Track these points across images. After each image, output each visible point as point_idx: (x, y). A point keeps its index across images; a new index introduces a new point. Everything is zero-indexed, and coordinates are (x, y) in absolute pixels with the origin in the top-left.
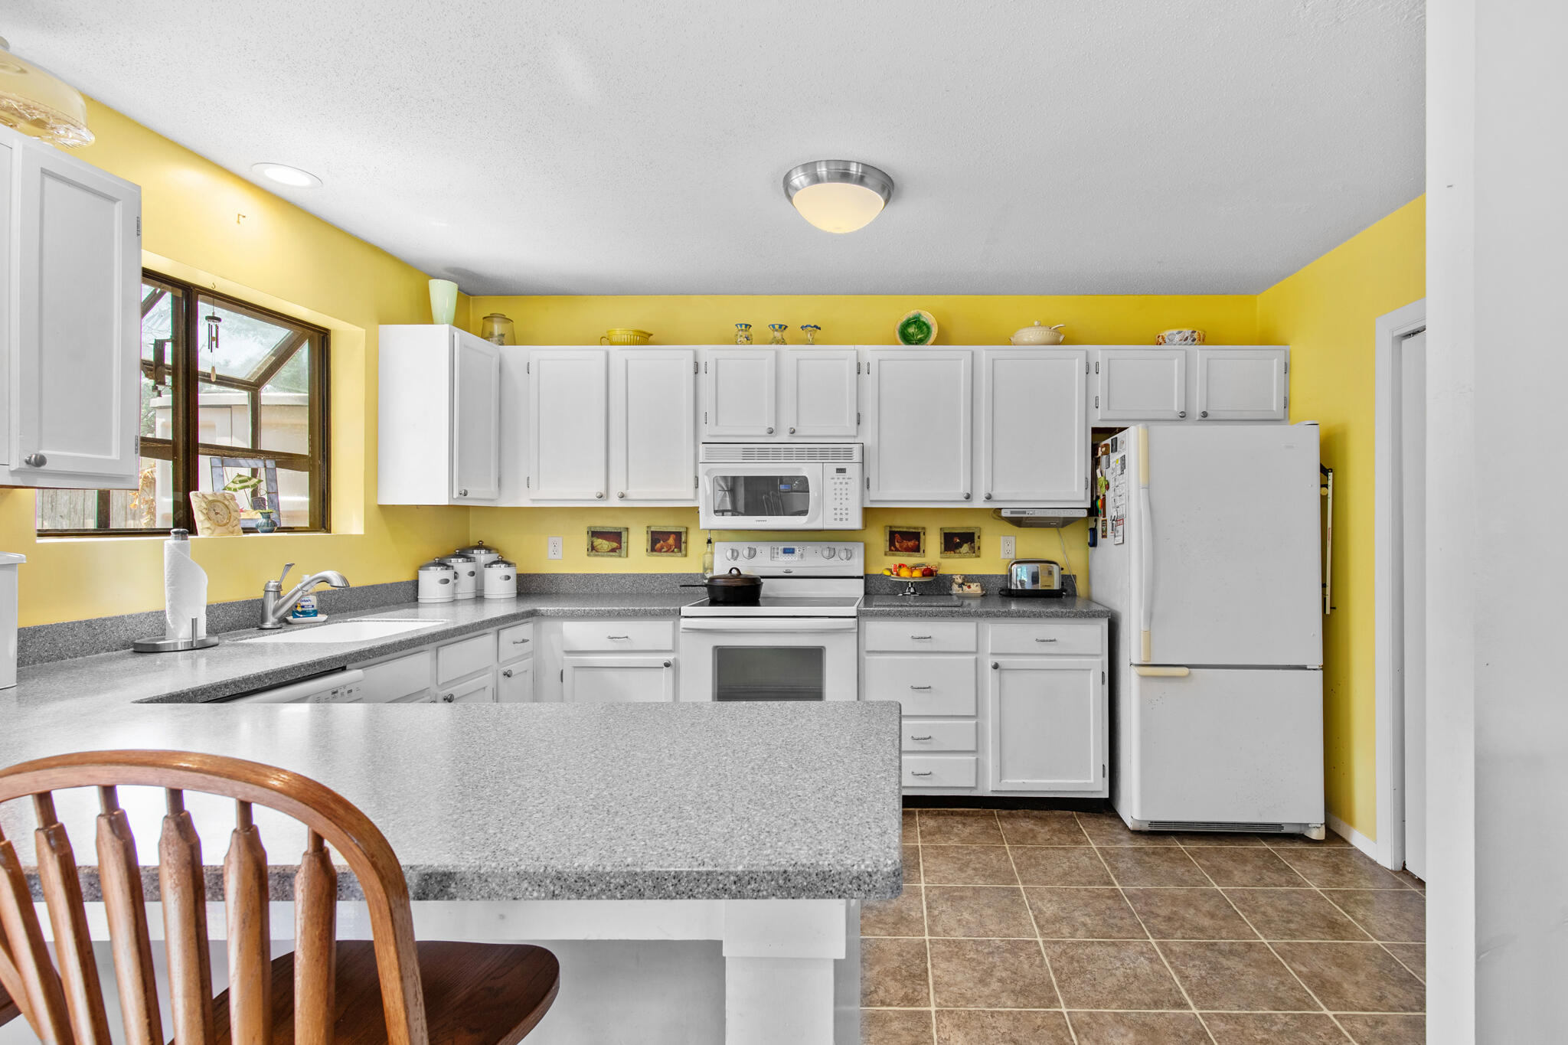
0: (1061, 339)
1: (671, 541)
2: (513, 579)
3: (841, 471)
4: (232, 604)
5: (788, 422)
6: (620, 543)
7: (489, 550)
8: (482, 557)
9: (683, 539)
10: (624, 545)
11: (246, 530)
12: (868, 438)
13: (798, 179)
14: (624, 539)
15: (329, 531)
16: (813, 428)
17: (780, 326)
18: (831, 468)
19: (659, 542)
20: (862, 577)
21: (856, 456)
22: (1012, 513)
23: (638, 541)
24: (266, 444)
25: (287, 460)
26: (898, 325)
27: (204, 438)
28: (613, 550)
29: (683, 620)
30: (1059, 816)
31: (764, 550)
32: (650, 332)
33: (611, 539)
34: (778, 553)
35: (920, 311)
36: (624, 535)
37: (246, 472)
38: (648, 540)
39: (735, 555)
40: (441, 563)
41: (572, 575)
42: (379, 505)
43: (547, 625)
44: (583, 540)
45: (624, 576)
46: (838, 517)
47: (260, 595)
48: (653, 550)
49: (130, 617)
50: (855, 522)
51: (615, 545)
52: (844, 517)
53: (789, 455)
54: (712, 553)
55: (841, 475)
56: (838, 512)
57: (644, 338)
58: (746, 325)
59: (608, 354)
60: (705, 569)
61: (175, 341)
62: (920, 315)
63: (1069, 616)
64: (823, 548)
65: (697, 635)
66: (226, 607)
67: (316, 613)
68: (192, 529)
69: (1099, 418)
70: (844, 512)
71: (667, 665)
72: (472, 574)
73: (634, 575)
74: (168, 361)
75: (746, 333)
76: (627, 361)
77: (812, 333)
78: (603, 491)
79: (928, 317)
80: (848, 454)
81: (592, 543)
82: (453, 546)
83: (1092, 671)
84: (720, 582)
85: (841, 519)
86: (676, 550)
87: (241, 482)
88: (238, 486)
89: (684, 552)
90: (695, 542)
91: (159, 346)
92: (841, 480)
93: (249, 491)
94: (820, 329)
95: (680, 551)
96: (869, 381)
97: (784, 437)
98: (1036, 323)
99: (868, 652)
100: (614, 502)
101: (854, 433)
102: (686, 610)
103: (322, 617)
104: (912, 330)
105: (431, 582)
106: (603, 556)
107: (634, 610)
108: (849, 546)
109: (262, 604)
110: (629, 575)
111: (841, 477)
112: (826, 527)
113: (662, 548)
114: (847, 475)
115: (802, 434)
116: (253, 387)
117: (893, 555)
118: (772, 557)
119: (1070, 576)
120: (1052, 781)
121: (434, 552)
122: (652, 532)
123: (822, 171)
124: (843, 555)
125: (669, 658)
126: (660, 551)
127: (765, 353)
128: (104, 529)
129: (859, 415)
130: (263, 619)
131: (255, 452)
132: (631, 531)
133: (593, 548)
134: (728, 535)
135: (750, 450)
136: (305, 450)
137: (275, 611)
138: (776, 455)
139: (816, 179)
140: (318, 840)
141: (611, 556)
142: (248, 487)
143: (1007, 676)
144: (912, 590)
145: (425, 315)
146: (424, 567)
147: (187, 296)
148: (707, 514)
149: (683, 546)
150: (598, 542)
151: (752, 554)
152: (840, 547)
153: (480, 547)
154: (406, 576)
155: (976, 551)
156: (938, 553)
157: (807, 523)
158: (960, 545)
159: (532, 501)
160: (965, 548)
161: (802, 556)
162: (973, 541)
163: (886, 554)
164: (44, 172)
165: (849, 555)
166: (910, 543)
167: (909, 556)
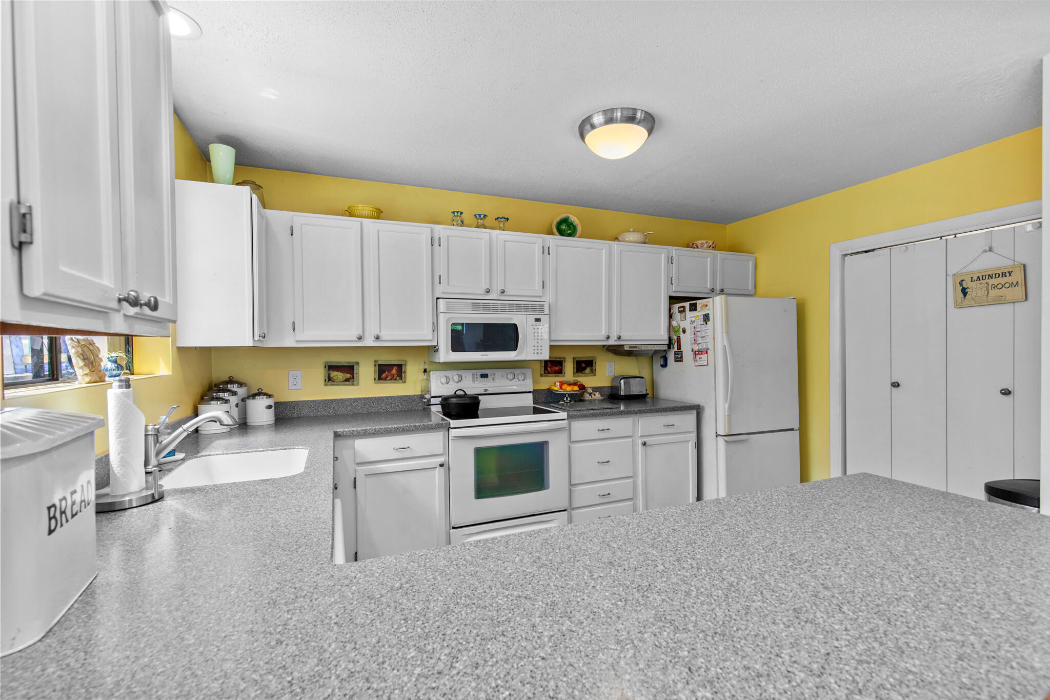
1: (394, 371)
3: (537, 320)
5: (498, 285)
6: (353, 374)
9: (404, 370)
10: (355, 376)
12: (551, 297)
14: (355, 371)
16: (515, 290)
17: (480, 216)
18: (531, 318)
19: (385, 372)
20: (531, 392)
21: (546, 311)
22: (630, 347)
23: (366, 372)
26: (555, 222)
28: (347, 380)
29: (452, 431)
31: (468, 375)
32: (382, 210)
33: (345, 371)
34: (477, 378)
35: (569, 215)
36: (356, 368)
38: (375, 371)
41: (312, 401)
44: (320, 373)
45: (356, 400)
46: (536, 351)
48: (380, 378)
50: (546, 354)
51: (348, 376)
52: (539, 351)
53: (502, 309)
54: (428, 380)
55: (538, 323)
56: (536, 348)
58: (461, 213)
59: (360, 225)
62: (567, 217)
63: (680, 410)
64: (506, 373)
65: (463, 442)
69: (674, 290)
71: (441, 466)
73: (364, 399)
77: (504, 223)
78: (361, 333)
79: (574, 219)
80: (541, 308)
81: (329, 374)
83: (689, 442)
85: (538, 353)
86: (398, 378)
89: (403, 380)
90: (413, 372)
92: (537, 327)
94: (509, 220)
95: (401, 378)
96: (551, 260)
97: (498, 295)
98: (632, 230)
99: (574, 442)
101: (543, 294)
104: (563, 227)
106: (338, 385)
107: (415, 426)
108: (523, 371)
110: (361, 399)
111: (538, 325)
112: (528, 359)
113: (387, 377)
114: (541, 323)
115: (509, 294)
117: (547, 376)
118: (476, 381)
122: (379, 365)
124: (520, 377)
125: (441, 460)
126: (385, 379)
129: (543, 282)
132: (361, 364)
133: (329, 379)
135: (476, 304)
138: (495, 308)
141: (346, 385)
143: (649, 449)
144: (569, 399)
148: (446, 350)
149: (402, 375)
150: (334, 374)
151: (460, 379)
152: (517, 371)
155: (593, 372)
156: (574, 374)
157: (516, 356)
158: (585, 369)
159: (297, 341)
160: (588, 370)
161: (493, 379)
162: (592, 366)
163: (541, 376)
165: (523, 377)
166: (557, 368)
167: (556, 376)
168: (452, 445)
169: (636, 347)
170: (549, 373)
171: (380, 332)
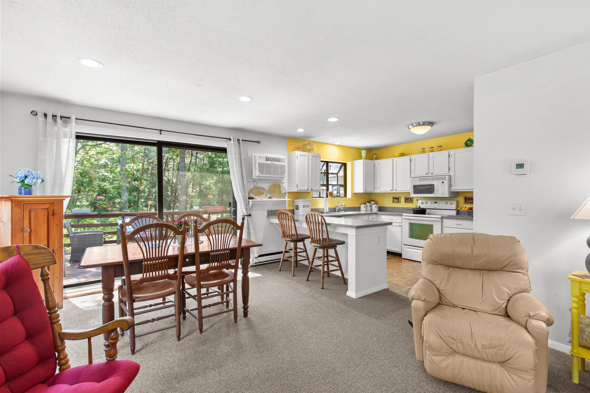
1: (409, 200)
2: (377, 207)
3: (443, 182)
5: (431, 171)
6: (399, 200)
7: (374, 201)
8: (373, 203)
9: (412, 199)
10: (400, 201)
11: (334, 197)
12: (452, 173)
13: (410, 127)
14: (400, 199)
15: (346, 197)
16: (437, 172)
17: (431, 147)
18: (440, 182)
20: (456, 210)
21: (447, 177)
23: (402, 200)
24: (339, 184)
25: (341, 186)
26: (465, 142)
27: (329, 184)
28: (397, 202)
29: (403, 216)
31: (429, 202)
32: (403, 153)
33: (396, 199)
34: (433, 203)
36: (400, 198)
37: (336, 188)
38: (404, 200)
39: (422, 203)
40: (365, 204)
41: (389, 207)
42: (354, 193)
43: (379, 216)
44: (391, 200)
45: (400, 208)
46: (442, 194)
47: (335, 207)
48: (406, 202)
50: (447, 195)
51: (398, 201)
52: (444, 194)
53: (430, 179)
54: (418, 203)
57: (403, 155)
58: (423, 149)
59: (393, 160)
60: (416, 206)
61: (326, 169)
62: (471, 138)
64: (444, 202)
65: (406, 220)
66: (331, 208)
67: (342, 210)
68: (328, 197)
70: (444, 193)
71: (400, 226)
72: (370, 206)
73: (402, 207)
74: (326, 172)
75: (423, 151)
76: (396, 161)
77: (440, 148)
78: (392, 189)
80: (445, 178)
82: (368, 200)
84: (415, 209)
85: (443, 195)
86: (410, 202)
89: (412, 203)
90: (415, 200)
91: (325, 170)
92: (443, 185)
93: (336, 191)
94: (442, 146)
96: (452, 159)
97: (430, 175)
99: (445, 227)
100: (394, 191)
101: (448, 172)
102: (404, 214)
103: (343, 211)
104: (468, 143)
105: (362, 206)
106: (395, 203)
107: (395, 214)
108: (452, 201)
112: (439, 196)
113: (408, 201)
114: (444, 183)
115: (434, 174)
116: (337, 174)
118: (431, 204)
121: (364, 202)
122: (405, 198)
123: (415, 125)
124: (450, 204)
125: (401, 224)
127: (425, 155)
128: (320, 197)
129: (449, 168)
130: (336, 211)
131: (337, 185)
133: (393, 201)
134: (423, 199)
135: (421, 178)
136: (343, 184)
137: (337, 209)
138: (427, 180)
139: (414, 126)
140: (321, 219)
144: (467, 214)
145: (361, 158)
146: (361, 204)
147: (327, 163)
148: (412, 194)
149: (412, 201)
150: (395, 200)
151: (426, 203)
152: (449, 202)
153: (373, 201)
154: (358, 206)
157: (435, 195)
159: (380, 191)
161: (439, 204)
163: (464, 204)
164: (312, 156)
165: (451, 204)
166: (470, 201)
167: (470, 204)
168: (403, 220)
170: (467, 203)
171: (397, 188)
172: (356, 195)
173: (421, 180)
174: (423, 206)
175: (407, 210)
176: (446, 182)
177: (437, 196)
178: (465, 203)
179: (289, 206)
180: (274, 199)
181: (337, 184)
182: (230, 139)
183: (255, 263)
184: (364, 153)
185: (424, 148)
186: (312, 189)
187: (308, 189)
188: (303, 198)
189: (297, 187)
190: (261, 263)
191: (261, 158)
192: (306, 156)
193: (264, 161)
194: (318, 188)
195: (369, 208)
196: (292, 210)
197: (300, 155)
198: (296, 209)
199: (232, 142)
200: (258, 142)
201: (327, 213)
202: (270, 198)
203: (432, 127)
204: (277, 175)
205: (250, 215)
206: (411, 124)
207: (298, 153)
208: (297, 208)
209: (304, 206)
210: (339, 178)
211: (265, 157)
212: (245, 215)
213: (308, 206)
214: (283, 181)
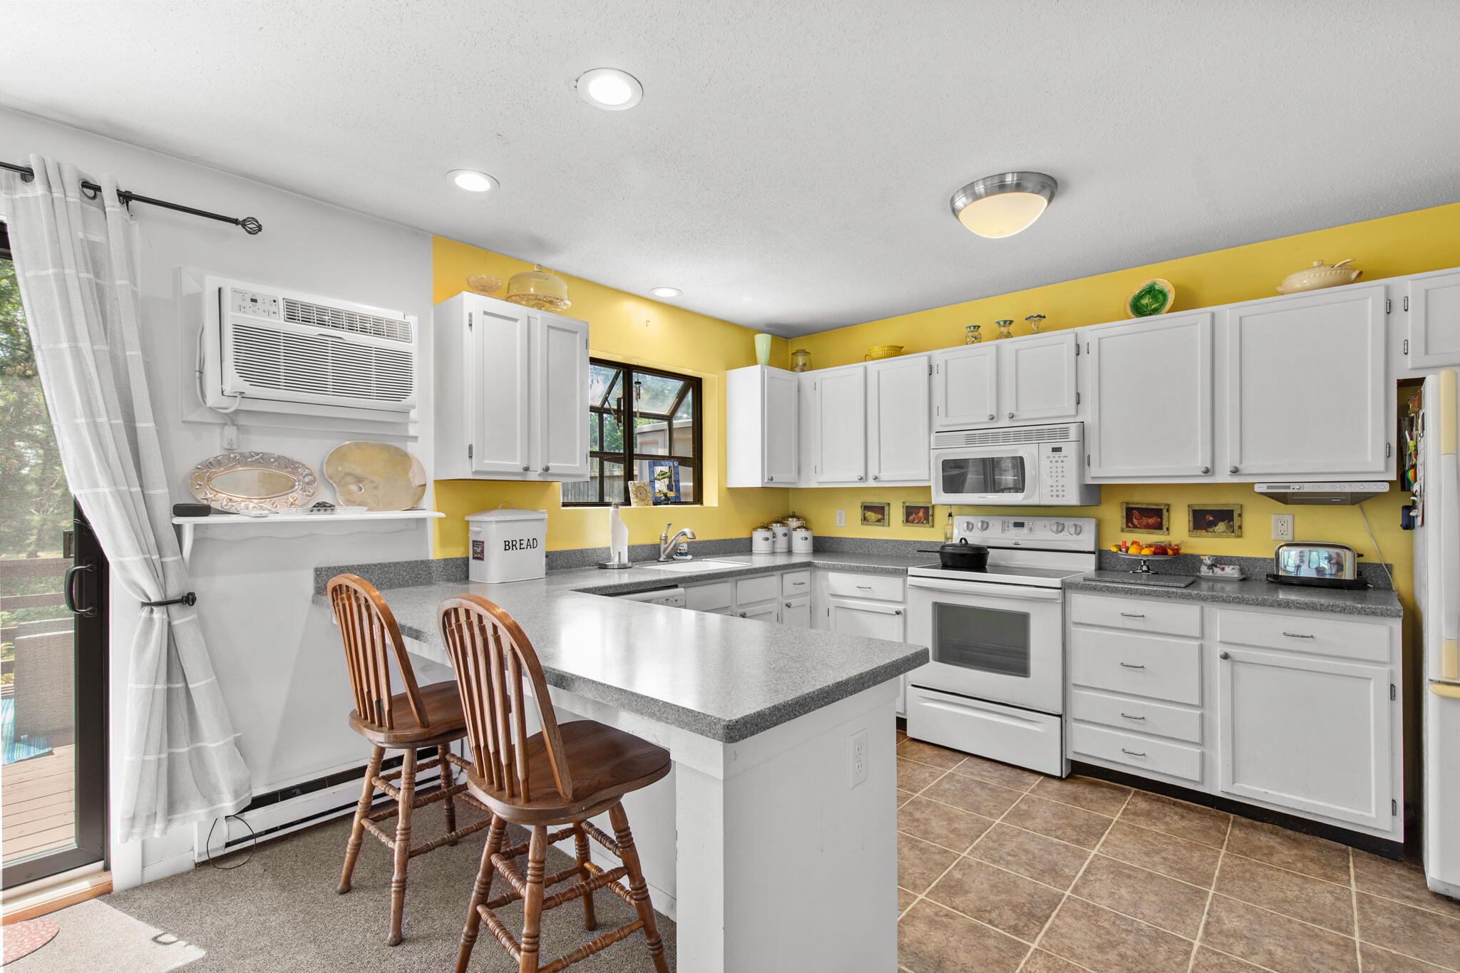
0: (1354, 275)
1: (921, 514)
2: (810, 540)
3: (1056, 450)
4: (645, 546)
5: (1008, 408)
6: (883, 515)
7: (798, 518)
8: (793, 523)
9: (930, 513)
10: (886, 517)
11: (656, 503)
12: (1088, 416)
13: (960, 201)
14: (886, 512)
15: (702, 504)
16: (1031, 412)
17: (1005, 322)
18: (1046, 448)
19: (912, 515)
20: (1094, 553)
21: (1073, 432)
22: (1268, 488)
23: (896, 514)
24: (677, 454)
25: (683, 461)
26: (1130, 299)
27: (637, 451)
28: (879, 521)
29: (909, 578)
30: (1324, 845)
31: (996, 523)
32: (901, 345)
33: (875, 511)
34: (1008, 527)
35: (1154, 280)
36: (886, 508)
37: (665, 469)
38: (903, 513)
39: (970, 527)
40: (766, 527)
41: (851, 539)
42: (728, 488)
43: (820, 574)
44: (858, 513)
45: (887, 541)
46: (1055, 493)
47: (658, 541)
48: (907, 521)
49: (598, 549)
50: (1072, 497)
51: (880, 516)
52: (1061, 493)
53: (1006, 438)
54: (952, 525)
55: (1057, 454)
56: (1055, 489)
57: (897, 351)
58: (975, 327)
59: (866, 368)
60: (947, 539)
61: (624, 398)
62: (1155, 283)
63: (1332, 611)
64: (1051, 523)
65: (922, 592)
66: (642, 547)
67: (686, 554)
68: (630, 504)
69: (1409, 367)
70: (1060, 488)
71: (898, 613)
72: (785, 535)
73: (894, 541)
74: (622, 407)
75: (975, 333)
76: (879, 372)
77: (1038, 322)
78: (862, 474)
79: (1164, 284)
80: (1064, 433)
81: (865, 514)
82: (776, 515)
83: (1372, 682)
84: (949, 550)
85: (1058, 496)
86: (925, 522)
87: (662, 475)
88: (661, 477)
89: (931, 524)
90: (940, 516)
91: (618, 400)
92: (1057, 459)
93: (666, 481)
94: (1044, 317)
95: (928, 522)
96: (1089, 361)
97: (1005, 422)
98: (1315, 263)
99: (1074, 624)
100: (871, 483)
101: (1073, 412)
102: (912, 570)
103: (689, 557)
104: (1145, 301)
105: (759, 537)
106: (872, 525)
107: (874, 567)
108: (1080, 522)
109: (659, 546)
110: (890, 541)
111: (1057, 456)
112: (1043, 503)
113: (914, 520)
114: (1063, 453)
115: (1020, 418)
116: (669, 418)
117: (1132, 531)
118: (1003, 530)
119: (1381, 564)
120: (1309, 801)
121: (764, 519)
122: (907, 507)
124: (1072, 530)
125: (900, 608)
126: (913, 522)
127: (986, 349)
128: (601, 501)
129: (1078, 395)
130: (660, 557)
131: (669, 458)
132: (891, 506)
133: (865, 519)
134: (968, 510)
135: (973, 435)
136: (690, 455)
137: (664, 551)
138: (995, 439)
141: (877, 525)
142: (665, 478)
143: (1242, 671)
144: (1145, 568)
145: (753, 361)
146: (755, 529)
147: (628, 372)
148: (937, 492)
149: (930, 518)
150: (869, 514)
151: (985, 526)
152: (1069, 523)
153: (793, 516)
154: (745, 535)
155: (1236, 530)
156: (1189, 531)
157: (1023, 499)
158: (1214, 524)
159: (819, 483)
160: (1221, 527)
161: (1031, 529)
162: (1231, 519)
163: (1122, 531)
164: (549, 327)
165: (1078, 530)
166: (1151, 521)
167: (1149, 533)
168: (912, 594)
169: (1289, 487)
170: (1135, 527)
171: (880, 472)
172: (738, 495)
173: (970, 441)
174: (975, 539)
175: (921, 553)
176: (1070, 449)
177: (1034, 501)
178: (1127, 526)
179: (444, 541)
180: (343, 513)
181: (667, 454)
182: (27, 174)
183: (228, 845)
184: (763, 343)
185: (979, 327)
186: (547, 469)
187: (527, 469)
188: (508, 506)
189: (471, 457)
190: (259, 840)
191: (254, 301)
192: (515, 320)
193: (279, 323)
194: (578, 465)
195: (781, 543)
196: (457, 559)
197: (486, 313)
198: (474, 558)
199: (36, 188)
200: (251, 226)
201: (622, 567)
202: (322, 506)
203: (1050, 201)
204: (366, 395)
205: (189, 600)
206: (965, 189)
207: (472, 302)
208: (479, 550)
209: (509, 546)
210: (675, 435)
211: (281, 303)
212: (154, 599)
213: (532, 544)
214: (407, 431)
